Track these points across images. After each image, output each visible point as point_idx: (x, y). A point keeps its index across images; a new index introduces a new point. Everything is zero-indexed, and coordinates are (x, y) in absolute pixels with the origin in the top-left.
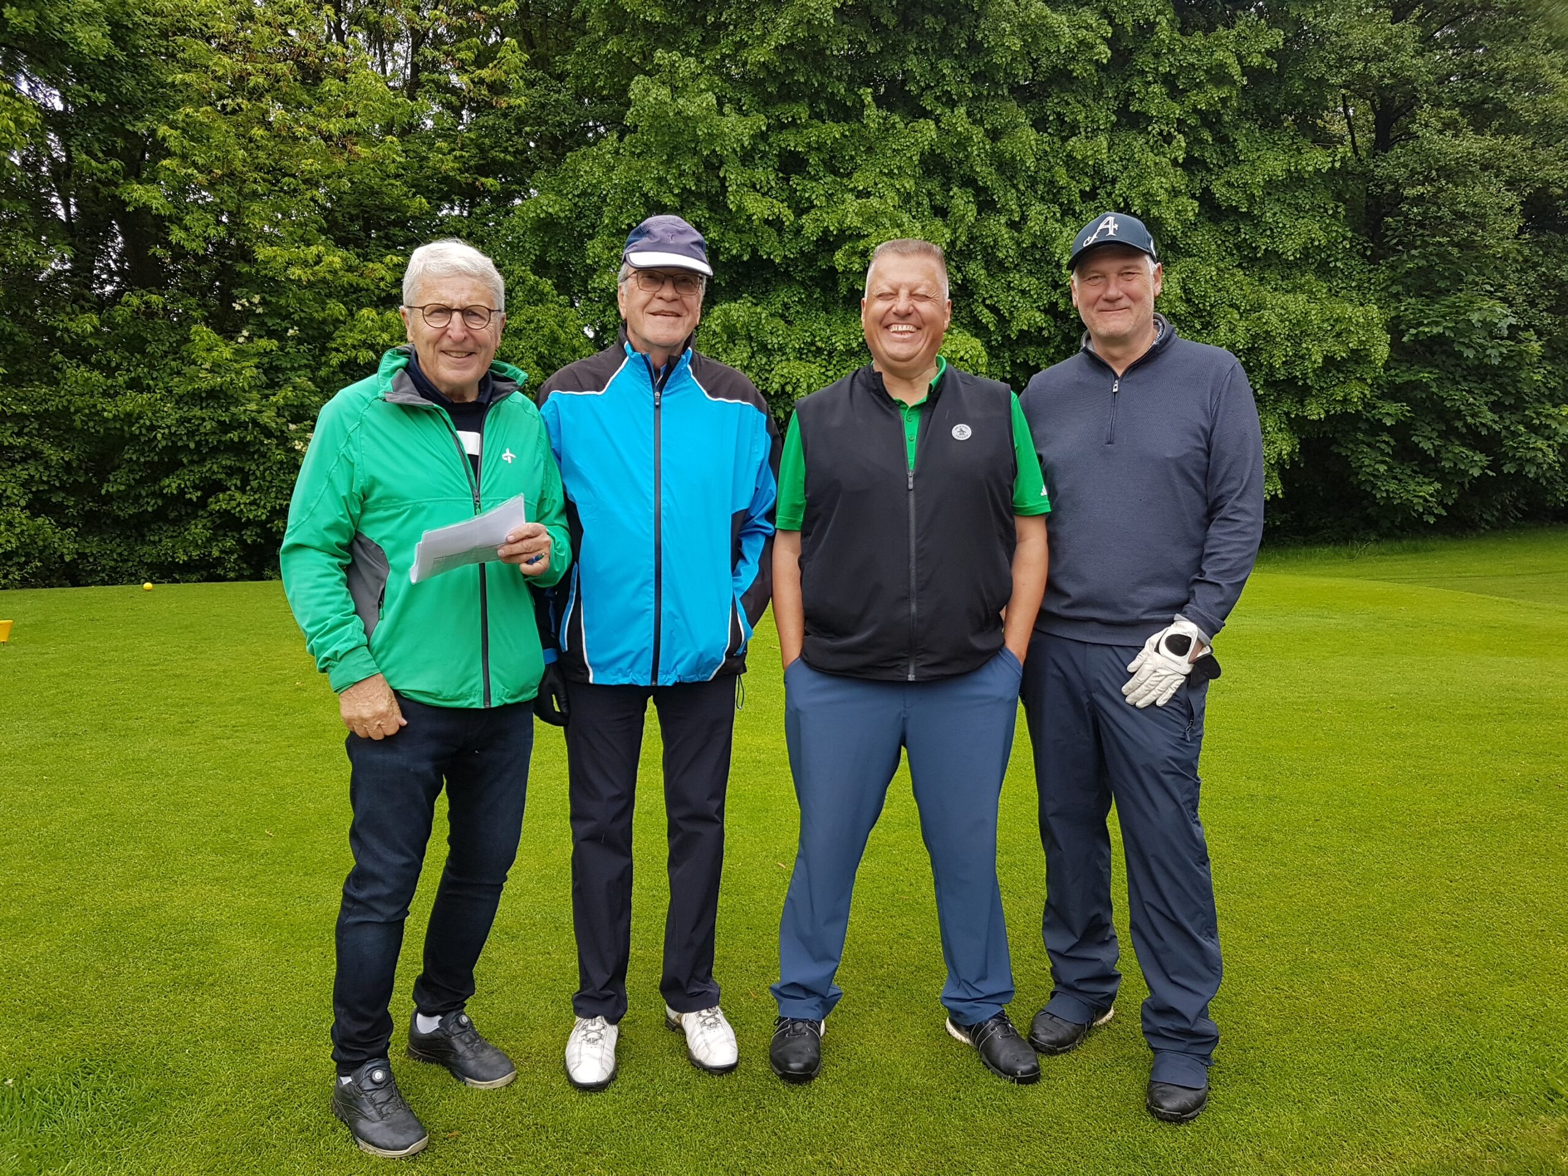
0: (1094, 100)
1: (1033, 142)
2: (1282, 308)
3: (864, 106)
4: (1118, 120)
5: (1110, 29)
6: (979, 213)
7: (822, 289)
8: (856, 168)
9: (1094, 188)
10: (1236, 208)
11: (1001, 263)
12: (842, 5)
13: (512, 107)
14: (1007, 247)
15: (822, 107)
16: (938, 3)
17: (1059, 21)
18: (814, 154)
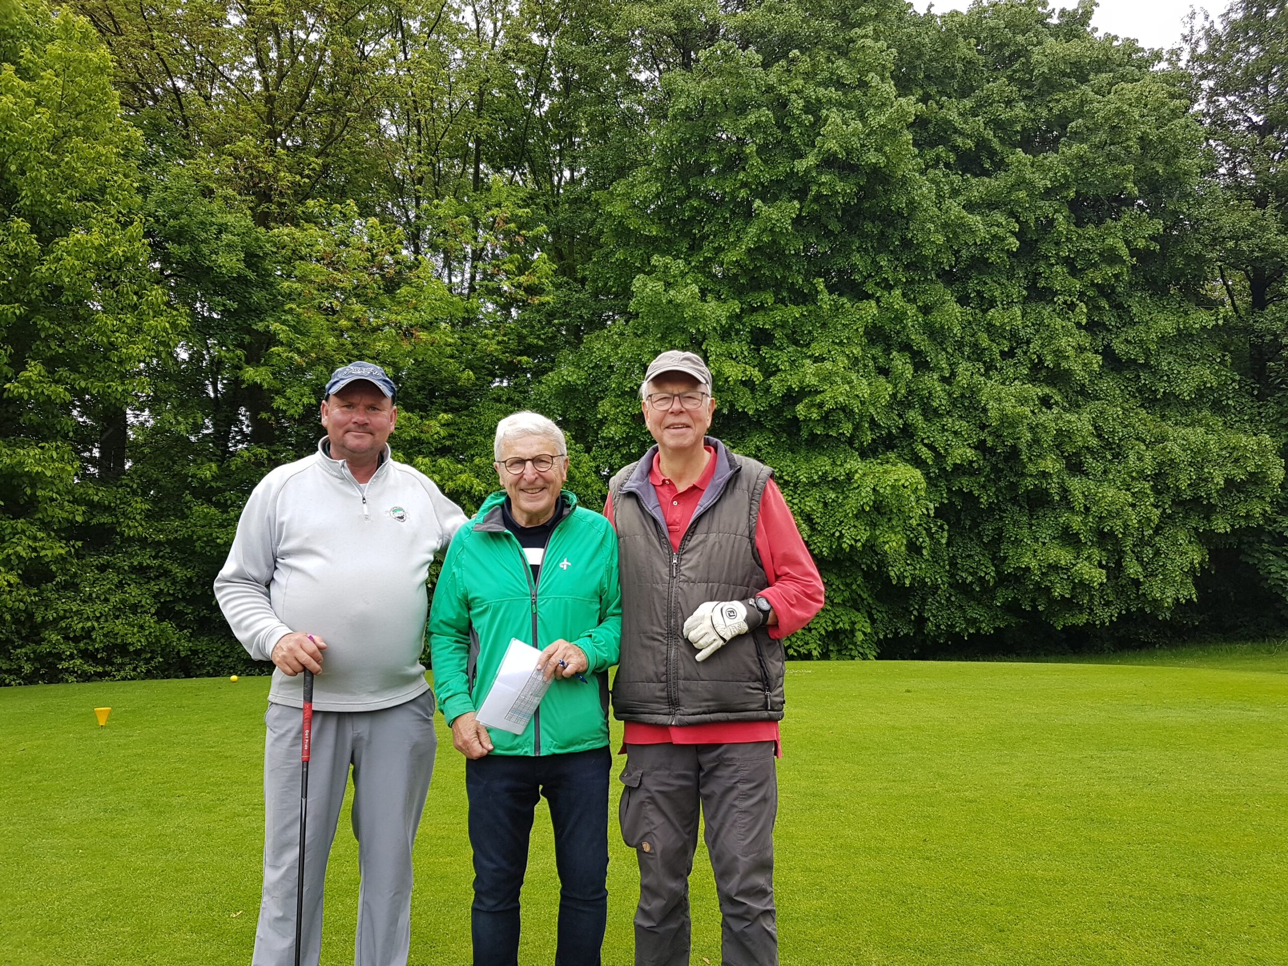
0: (1008, 280)
1: (958, 314)
2: (1184, 439)
3: (817, 292)
4: (1029, 294)
5: (1017, 226)
6: (916, 371)
7: (788, 434)
8: (813, 339)
9: (1012, 349)
10: (1135, 361)
11: (935, 411)
12: (798, 216)
13: (543, 304)
14: (940, 397)
15: (785, 294)
16: (875, 212)
17: (974, 220)
18: (779, 330)
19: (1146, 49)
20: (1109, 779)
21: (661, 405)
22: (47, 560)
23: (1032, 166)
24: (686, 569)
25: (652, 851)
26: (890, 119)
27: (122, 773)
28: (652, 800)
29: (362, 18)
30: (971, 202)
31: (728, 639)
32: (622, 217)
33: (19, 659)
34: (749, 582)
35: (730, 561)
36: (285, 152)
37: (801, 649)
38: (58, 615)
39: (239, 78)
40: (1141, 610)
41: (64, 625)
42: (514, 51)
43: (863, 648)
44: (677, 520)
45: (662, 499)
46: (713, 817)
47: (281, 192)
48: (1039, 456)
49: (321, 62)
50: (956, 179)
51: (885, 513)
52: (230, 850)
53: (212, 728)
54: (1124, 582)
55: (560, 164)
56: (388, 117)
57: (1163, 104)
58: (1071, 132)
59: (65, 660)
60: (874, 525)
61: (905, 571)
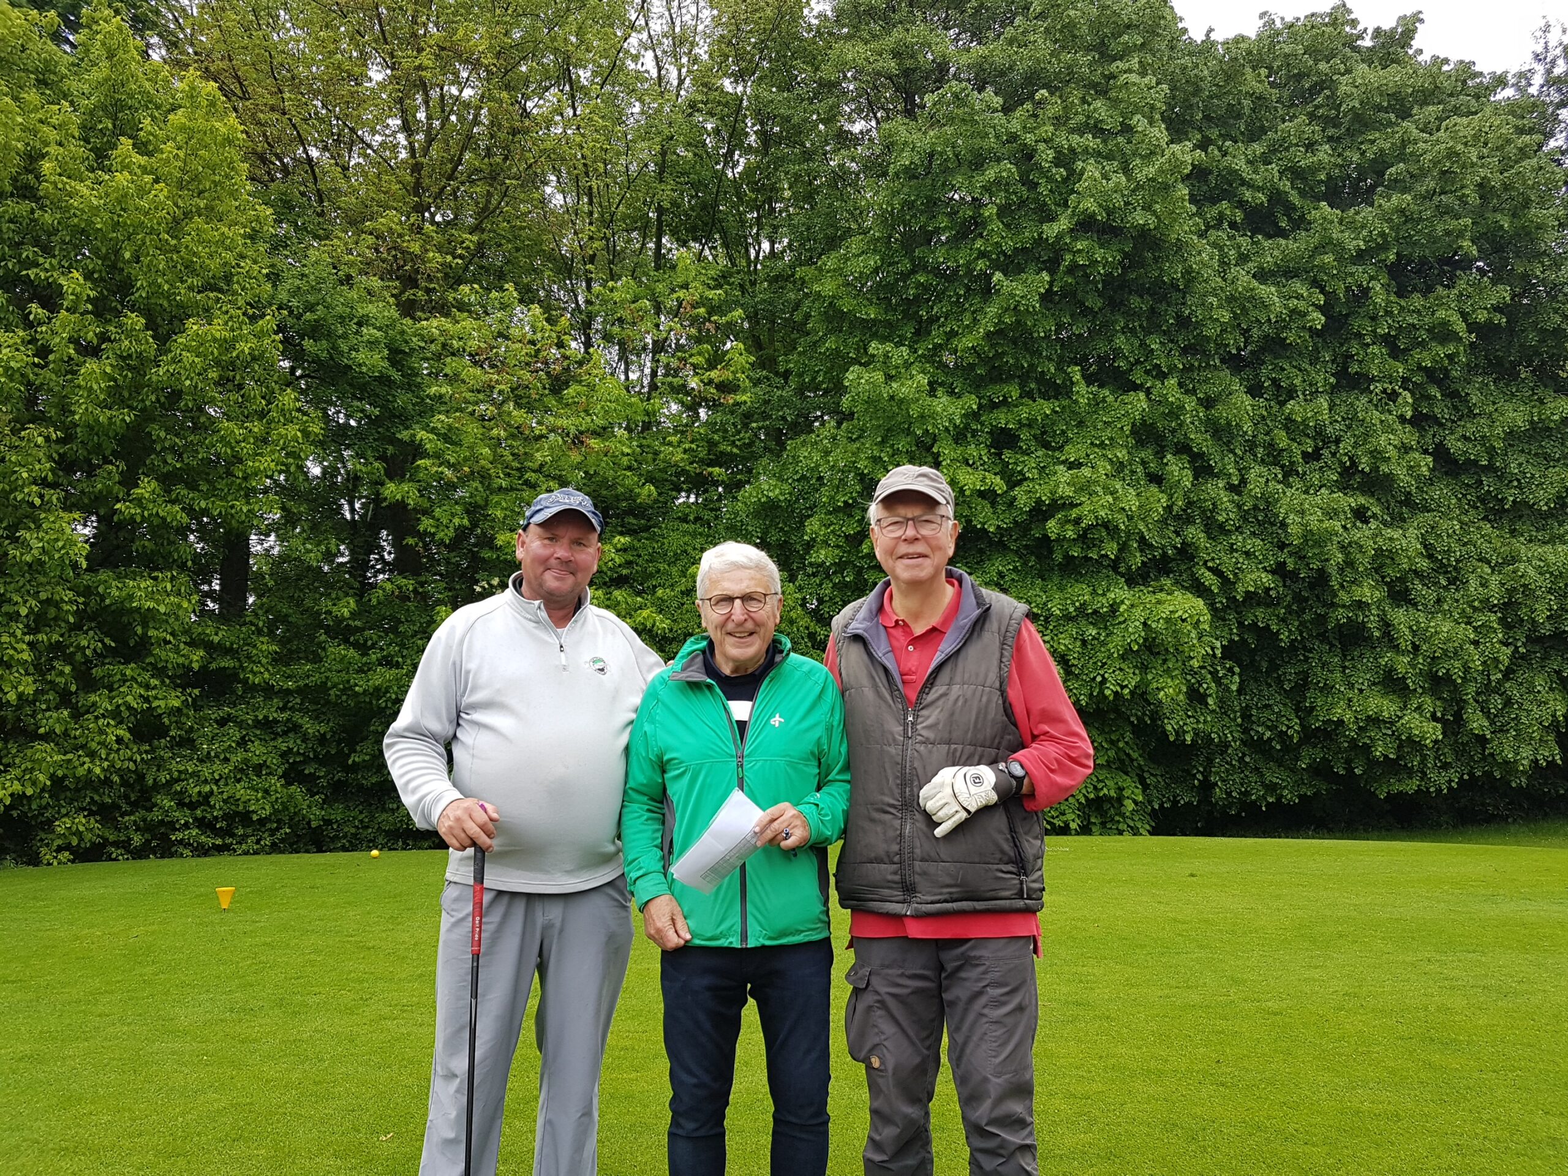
0: (1311, 364)
1: (1249, 408)
2: (1540, 560)
3: (1072, 383)
4: (1338, 382)
5: (1322, 297)
6: (1196, 478)
7: (1037, 557)
8: (1067, 441)
9: (1317, 450)
10: (1476, 462)
11: (1221, 526)
12: (1047, 291)
13: (737, 404)
14: (1227, 509)
15: (1033, 386)
16: (1143, 284)
17: (1268, 291)
18: (1025, 430)
19: (1486, 72)
20: (1452, 988)
21: (892, 531)
22: (159, 711)
23: (1340, 223)
24: (924, 728)
25: (882, 1068)
26: (1161, 171)
27: (250, 966)
28: (883, 1004)
29: (524, 69)
30: (1263, 269)
31: (973, 810)
32: (834, 297)
33: (127, 828)
34: (999, 743)
35: (977, 718)
36: (434, 228)
37: (1055, 821)
38: (171, 777)
39: (381, 145)
40: (1488, 775)
41: (179, 788)
42: (702, 102)
43: (1133, 820)
44: (913, 669)
45: (895, 643)
46: (958, 1029)
47: (429, 275)
48: (1353, 582)
49: (476, 122)
50: (1244, 242)
51: (1158, 653)
52: (376, 1059)
53: (351, 913)
54: (1465, 739)
55: (758, 234)
56: (554, 184)
57: (1508, 141)
58: (1390, 180)
59: (178, 830)
60: (1144, 668)
61: (1185, 724)
